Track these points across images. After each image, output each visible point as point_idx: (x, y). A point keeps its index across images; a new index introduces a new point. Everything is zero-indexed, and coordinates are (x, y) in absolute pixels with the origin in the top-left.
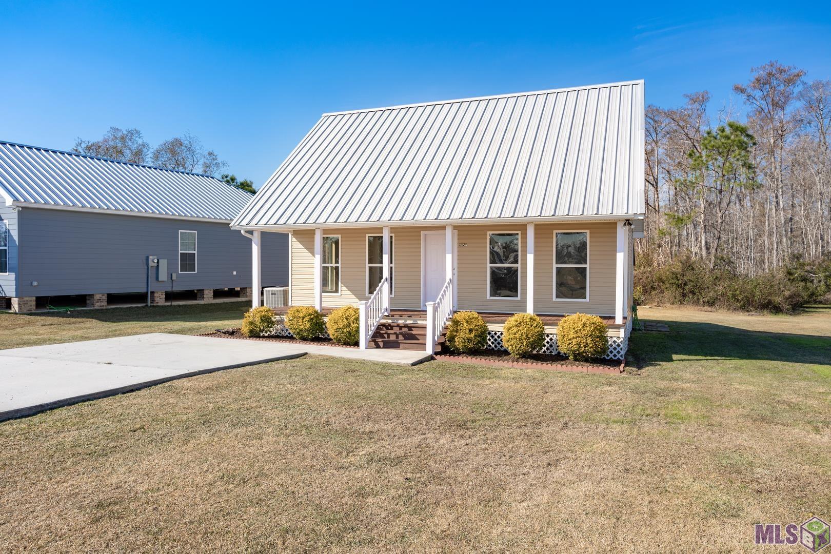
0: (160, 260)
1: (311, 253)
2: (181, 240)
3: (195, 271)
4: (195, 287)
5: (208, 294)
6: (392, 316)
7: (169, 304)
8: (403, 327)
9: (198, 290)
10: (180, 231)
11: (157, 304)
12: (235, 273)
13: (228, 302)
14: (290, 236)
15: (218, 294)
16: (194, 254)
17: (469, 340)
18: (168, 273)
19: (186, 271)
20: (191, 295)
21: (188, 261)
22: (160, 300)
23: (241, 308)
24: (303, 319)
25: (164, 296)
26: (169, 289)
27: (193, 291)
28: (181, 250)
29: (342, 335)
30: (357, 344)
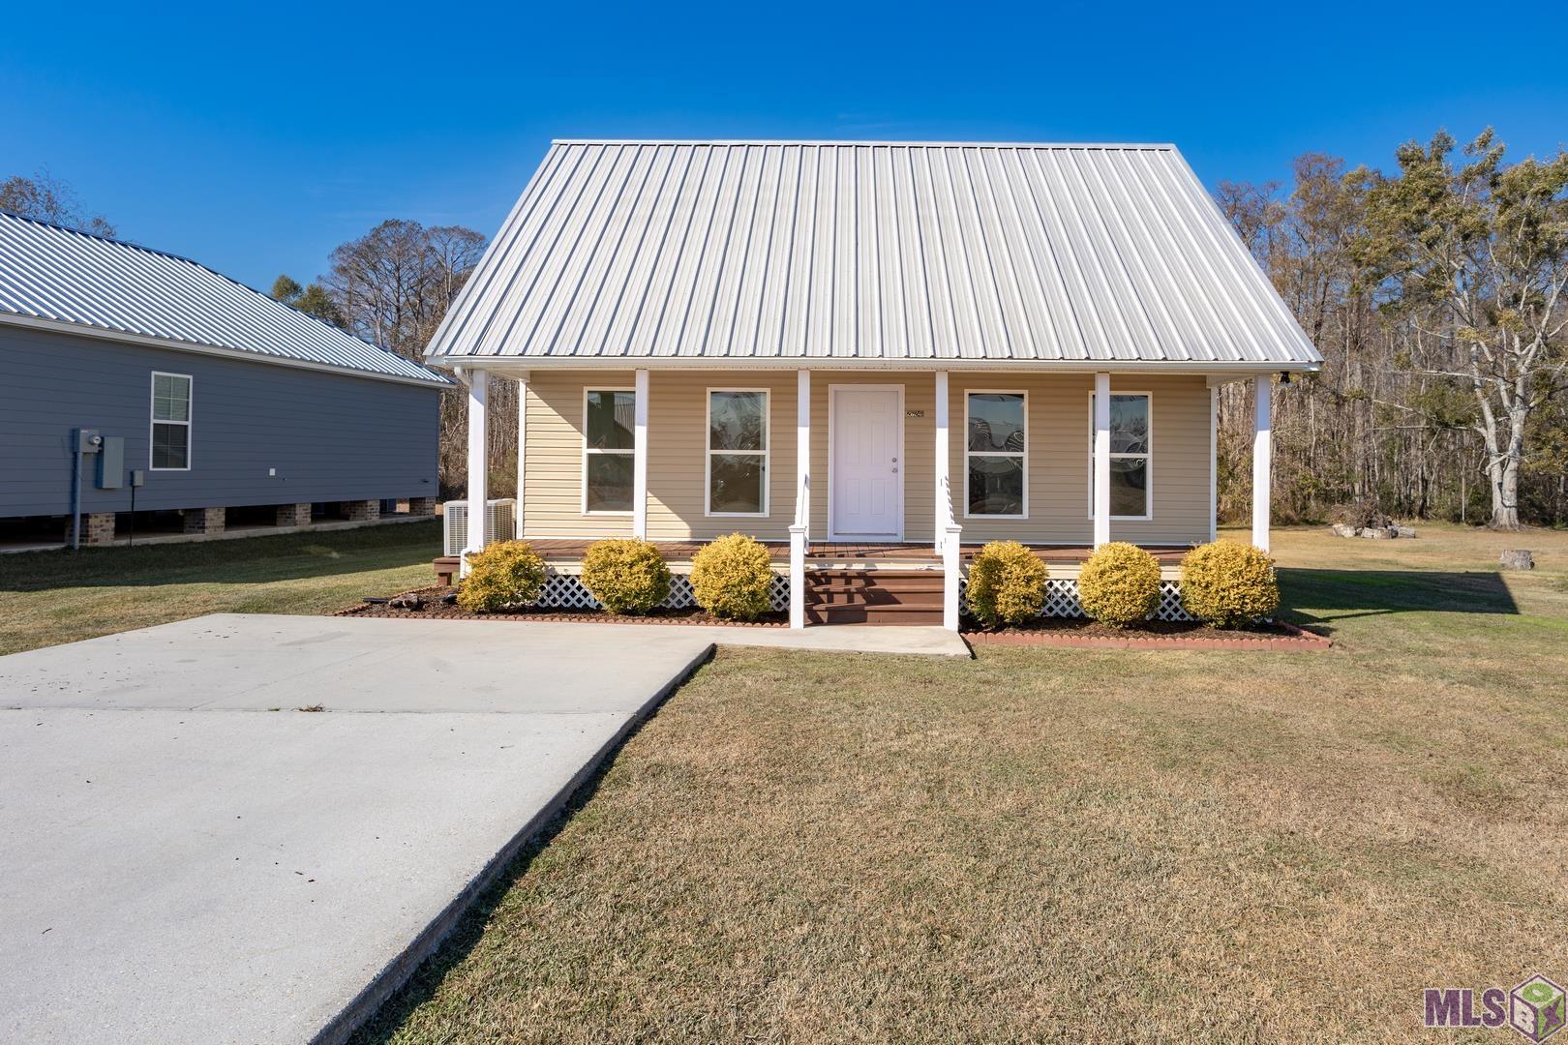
0: (106, 439)
1: (573, 424)
2: (155, 394)
3: (185, 466)
4: (180, 505)
5: (215, 518)
6: (820, 556)
7: (123, 542)
8: (854, 577)
9: (185, 511)
10: (154, 373)
11: (96, 544)
12: (272, 472)
13: (257, 535)
14: (522, 387)
15: (237, 517)
16: (186, 427)
17: (1028, 598)
18: (125, 469)
19: (166, 467)
20: (170, 521)
21: (170, 442)
22: (103, 533)
23: (304, 548)
24: (630, 568)
25: (113, 525)
26: (127, 508)
27: (174, 513)
28: (155, 417)
29: (740, 599)
30: (781, 617)
